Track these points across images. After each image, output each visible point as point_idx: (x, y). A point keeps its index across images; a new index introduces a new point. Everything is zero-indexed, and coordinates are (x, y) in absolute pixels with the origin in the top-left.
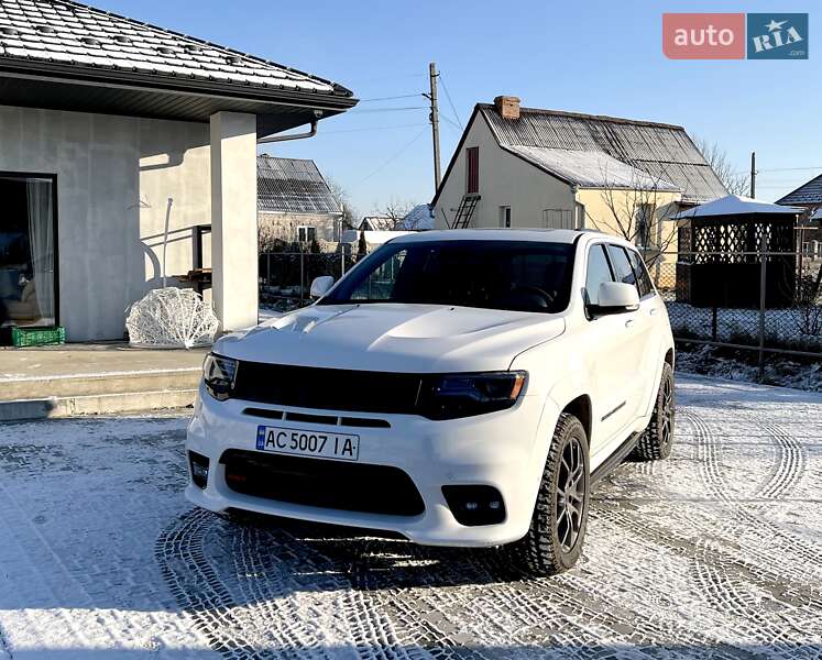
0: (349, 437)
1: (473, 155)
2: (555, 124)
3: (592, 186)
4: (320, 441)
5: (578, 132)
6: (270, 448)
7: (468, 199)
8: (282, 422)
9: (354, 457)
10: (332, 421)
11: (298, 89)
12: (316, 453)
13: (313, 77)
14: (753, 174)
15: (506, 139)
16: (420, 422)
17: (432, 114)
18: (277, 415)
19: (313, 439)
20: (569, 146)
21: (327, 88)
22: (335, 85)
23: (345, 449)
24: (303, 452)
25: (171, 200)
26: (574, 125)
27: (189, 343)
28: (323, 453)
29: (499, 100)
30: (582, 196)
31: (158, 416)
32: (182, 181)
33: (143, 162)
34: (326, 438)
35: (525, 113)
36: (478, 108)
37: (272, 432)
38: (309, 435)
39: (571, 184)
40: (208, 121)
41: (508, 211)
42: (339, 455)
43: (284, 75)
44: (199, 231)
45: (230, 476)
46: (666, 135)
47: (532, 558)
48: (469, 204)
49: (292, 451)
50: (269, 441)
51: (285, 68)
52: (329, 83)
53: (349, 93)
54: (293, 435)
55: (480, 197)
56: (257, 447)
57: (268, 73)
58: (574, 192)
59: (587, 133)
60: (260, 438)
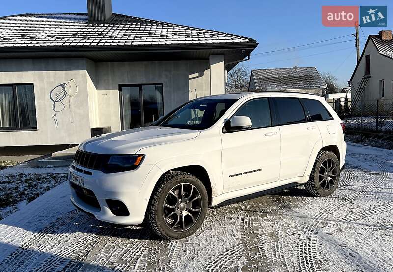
0: (82, 178)
1: (368, 58)
9: (82, 185)
10: (82, 171)
11: (233, 43)
12: (76, 183)
15: (383, 50)
16: (101, 174)
17: (356, 43)
21: (246, 40)
23: (81, 182)
25: (195, 89)
29: (381, 33)
32: (204, 82)
33: (190, 76)
34: (78, 177)
36: (370, 37)
40: (208, 59)
41: (383, 81)
48: (365, 80)
53: (255, 41)
55: (371, 77)
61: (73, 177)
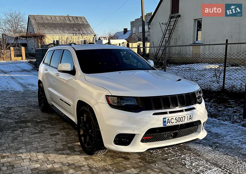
0: (190, 115)
6: (168, 125)
8: (169, 115)
9: (192, 120)
10: (182, 111)
18: (166, 113)
19: (182, 118)
23: (190, 119)
24: (179, 123)
28: (185, 121)
34: (185, 117)
38: (180, 117)
42: (188, 121)
49: (176, 123)
61: (176, 120)
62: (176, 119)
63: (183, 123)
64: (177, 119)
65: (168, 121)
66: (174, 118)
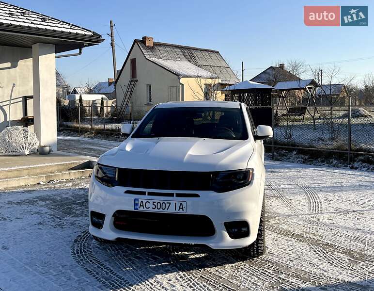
0: (182, 202)
1: (134, 62)
2: (168, 49)
3: (186, 76)
4: (167, 205)
5: (178, 53)
6: (141, 209)
7: (132, 81)
8: (146, 196)
9: (185, 211)
10: (172, 195)
11: (77, 34)
12: (165, 210)
13: (83, 29)
14: (242, 70)
15: (148, 55)
16: (213, 194)
17: (112, 43)
18: (144, 193)
19: (164, 204)
20: (174, 59)
21: (90, 34)
22: (93, 32)
23: (180, 208)
24: (159, 210)
25: (14, 84)
26: (176, 50)
27: (27, 152)
28: (169, 210)
29: (144, 38)
30: (182, 80)
31: (25, 189)
32: (17, 75)
34: (170, 203)
35: (156, 44)
36: (135, 41)
37: (142, 202)
38: (161, 202)
39: (178, 75)
40: (31, 48)
41: (150, 86)
42: (177, 211)
43: (70, 27)
44: (25, 99)
45: (117, 223)
46: (213, 55)
47: (254, 250)
48: (133, 83)
49: (153, 210)
50: (141, 206)
51: (69, 24)
52: (90, 31)
53: (100, 36)
54: (153, 202)
55: (137, 80)
56: (135, 209)
57: (62, 26)
58: (180, 79)
59: (181, 53)
60: (136, 204)
61: (153, 205)
62: (154, 203)
63: (165, 211)
64: (156, 204)
65: (142, 205)
66: (151, 202)
